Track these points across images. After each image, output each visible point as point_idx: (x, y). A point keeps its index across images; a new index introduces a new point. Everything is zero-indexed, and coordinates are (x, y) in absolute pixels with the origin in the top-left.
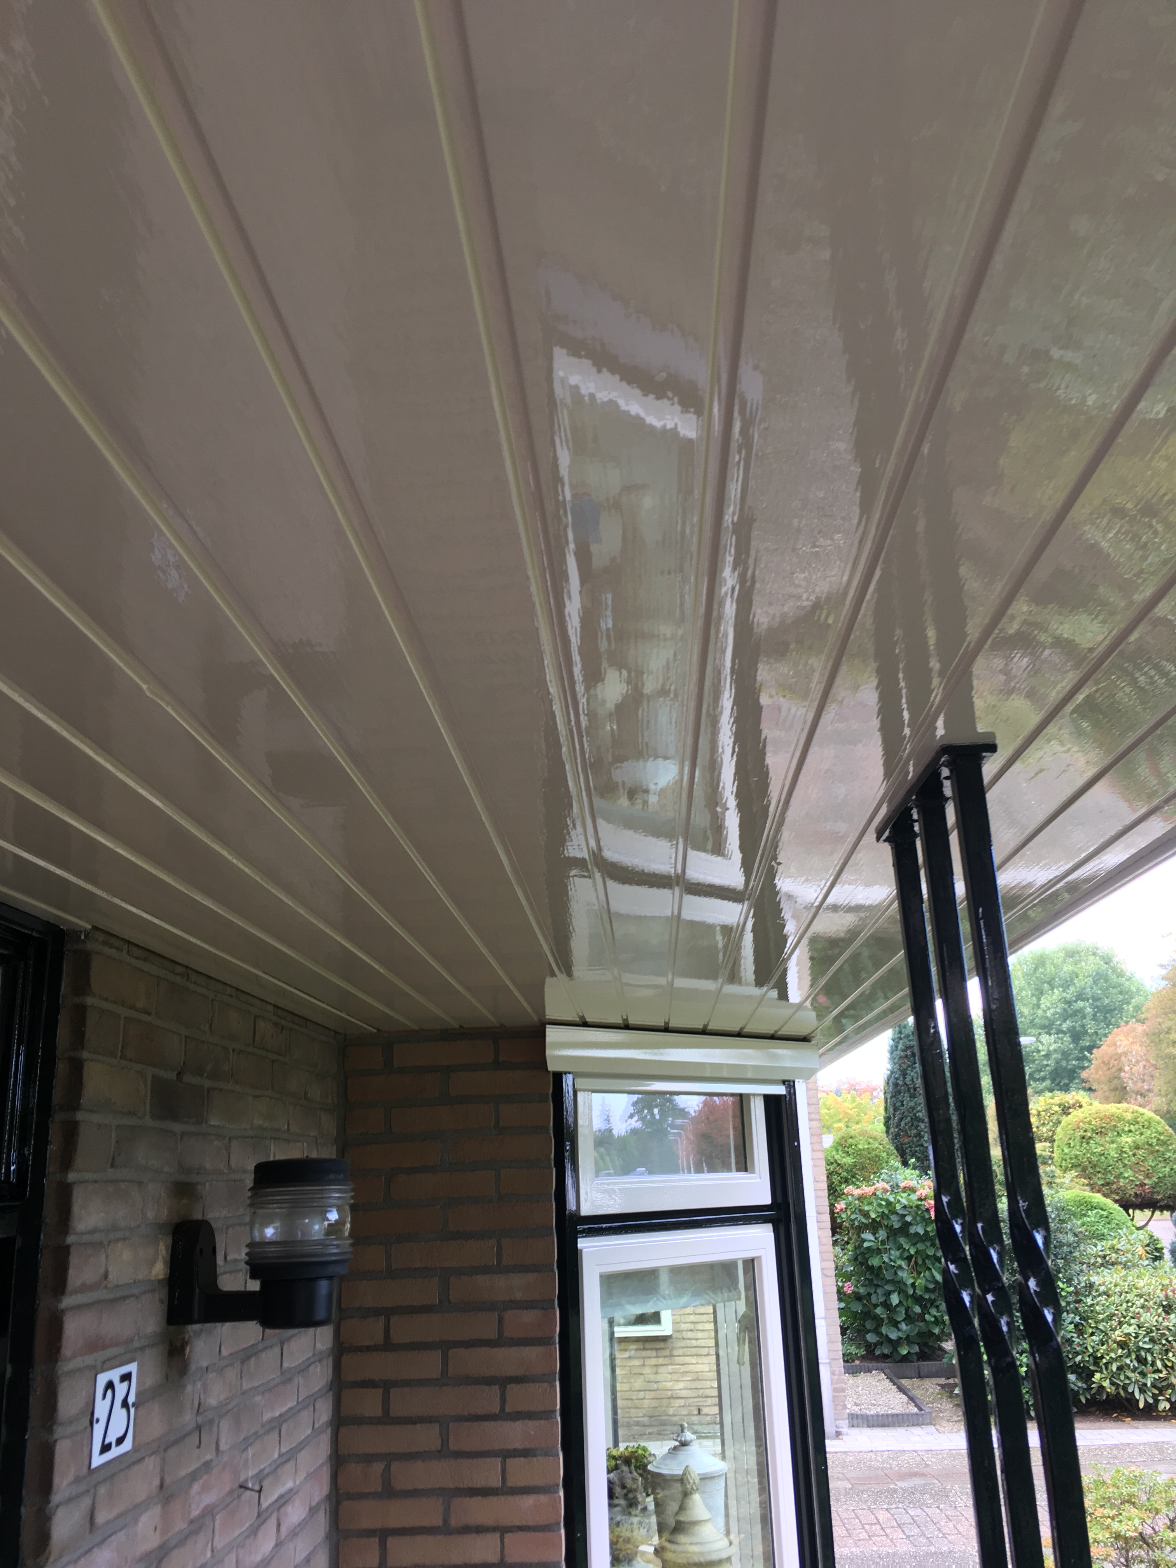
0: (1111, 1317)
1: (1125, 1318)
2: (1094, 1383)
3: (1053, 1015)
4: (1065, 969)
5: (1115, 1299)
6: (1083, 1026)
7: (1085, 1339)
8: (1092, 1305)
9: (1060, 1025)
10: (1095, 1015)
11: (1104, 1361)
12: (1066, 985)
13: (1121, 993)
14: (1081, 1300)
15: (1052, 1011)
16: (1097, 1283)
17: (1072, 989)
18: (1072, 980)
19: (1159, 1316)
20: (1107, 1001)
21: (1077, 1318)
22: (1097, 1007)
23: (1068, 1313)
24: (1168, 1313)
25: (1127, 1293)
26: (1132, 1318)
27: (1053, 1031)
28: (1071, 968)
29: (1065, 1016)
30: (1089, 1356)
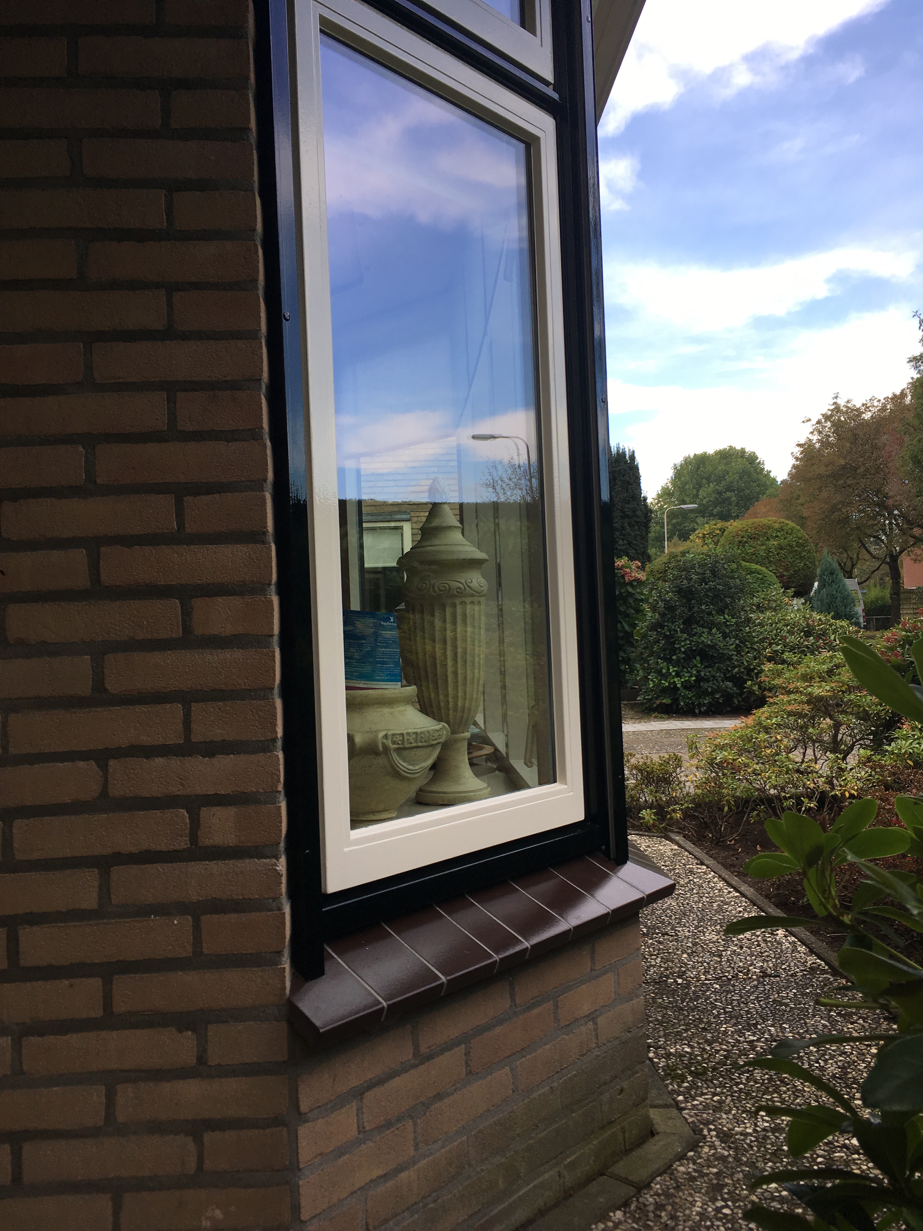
0: (762, 641)
1: (774, 640)
2: (746, 688)
3: (707, 502)
4: (720, 468)
5: (767, 628)
6: (729, 511)
7: (742, 656)
8: (750, 632)
9: (712, 510)
10: (738, 503)
11: (756, 671)
12: (720, 479)
13: (759, 486)
14: (741, 630)
15: (707, 500)
16: (754, 618)
17: (723, 483)
18: (724, 476)
19: (801, 638)
20: (748, 492)
21: (737, 642)
22: (741, 497)
23: (730, 638)
24: (807, 636)
25: (776, 623)
26: (780, 640)
27: (707, 515)
28: (723, 467)
29: (716, 503)
30: (744, 668)
